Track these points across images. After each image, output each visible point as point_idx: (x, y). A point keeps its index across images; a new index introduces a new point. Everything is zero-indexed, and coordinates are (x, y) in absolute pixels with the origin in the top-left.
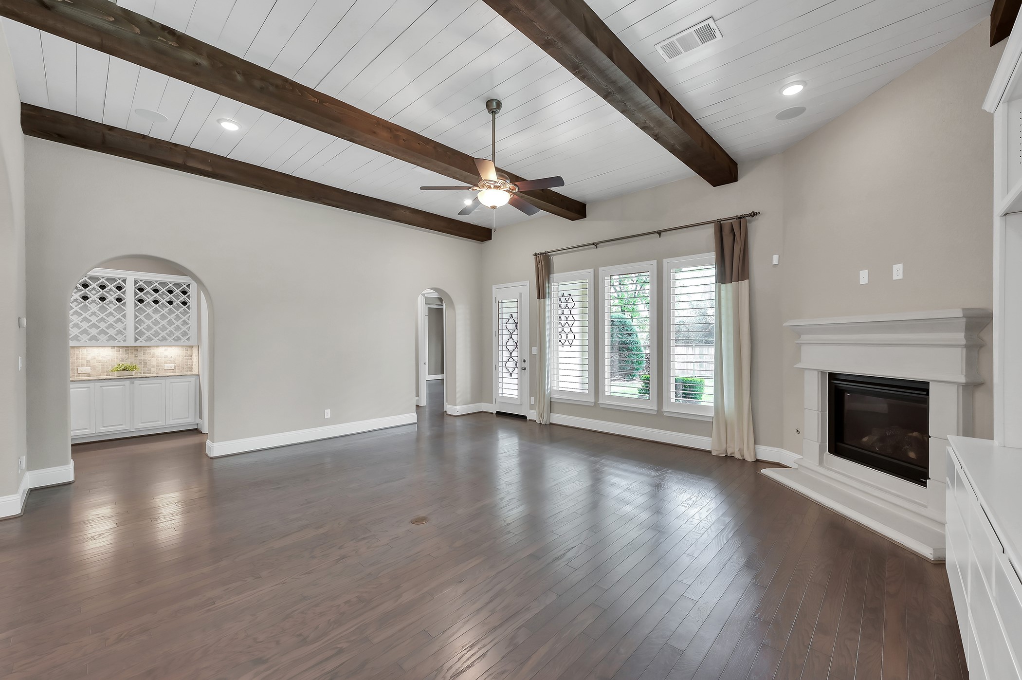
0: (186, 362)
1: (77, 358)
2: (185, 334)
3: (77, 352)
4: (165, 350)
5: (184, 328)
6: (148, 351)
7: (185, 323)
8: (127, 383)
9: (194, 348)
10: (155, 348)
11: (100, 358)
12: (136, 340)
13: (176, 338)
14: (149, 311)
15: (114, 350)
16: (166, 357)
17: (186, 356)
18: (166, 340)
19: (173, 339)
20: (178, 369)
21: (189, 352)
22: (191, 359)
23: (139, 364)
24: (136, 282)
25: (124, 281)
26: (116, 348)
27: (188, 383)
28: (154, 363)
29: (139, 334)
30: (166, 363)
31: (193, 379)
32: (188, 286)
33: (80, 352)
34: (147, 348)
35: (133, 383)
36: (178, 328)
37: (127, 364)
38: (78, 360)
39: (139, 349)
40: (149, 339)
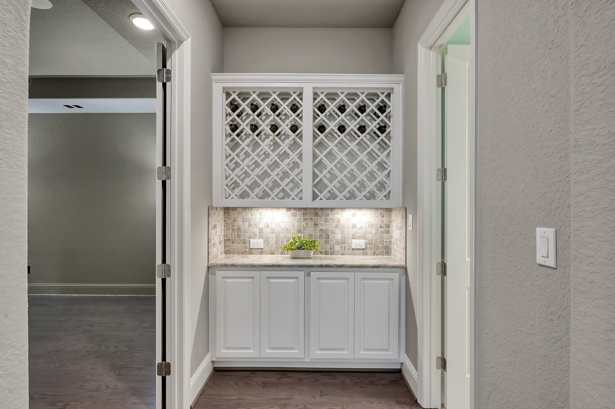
0: (381, 237)
1: (250, 225)
2: (381, 186)
3: (248, 215)
4: (354, 215)
5: (381, 176)
6: (331, 216)
7: (382, 166)
8: (301, 274)
9: (394, 213)
10: (339, 211)
11: (274, 226)
12: (315, 197)
13: (368, 195)
14: (332, 145)
15: (290, 213)
16: (354, 226)
17: (381, 227)
18: (355, 198)
19: (365, 196)
20: (371, 249)
21: (385, 219)
22: (388, 232)
23: (320, 238)
24: (316, 95)
25: (300, 95)
26: (292, 211)
27: (388, 282)
28: (339, 237)
29: (318, 185)
30: (354, 237)
31: (396, 275)
32: (388, 96)
33: (252, 215)
34: (329, 212)
35: (309, 275)
36: (371, 176)
37: (304, 238)
38: (250, 228)
39: (320, 213)
40: (333, 196)
